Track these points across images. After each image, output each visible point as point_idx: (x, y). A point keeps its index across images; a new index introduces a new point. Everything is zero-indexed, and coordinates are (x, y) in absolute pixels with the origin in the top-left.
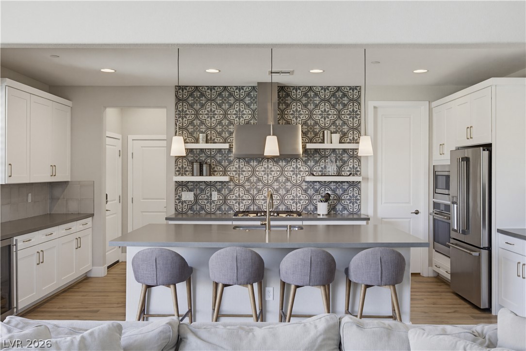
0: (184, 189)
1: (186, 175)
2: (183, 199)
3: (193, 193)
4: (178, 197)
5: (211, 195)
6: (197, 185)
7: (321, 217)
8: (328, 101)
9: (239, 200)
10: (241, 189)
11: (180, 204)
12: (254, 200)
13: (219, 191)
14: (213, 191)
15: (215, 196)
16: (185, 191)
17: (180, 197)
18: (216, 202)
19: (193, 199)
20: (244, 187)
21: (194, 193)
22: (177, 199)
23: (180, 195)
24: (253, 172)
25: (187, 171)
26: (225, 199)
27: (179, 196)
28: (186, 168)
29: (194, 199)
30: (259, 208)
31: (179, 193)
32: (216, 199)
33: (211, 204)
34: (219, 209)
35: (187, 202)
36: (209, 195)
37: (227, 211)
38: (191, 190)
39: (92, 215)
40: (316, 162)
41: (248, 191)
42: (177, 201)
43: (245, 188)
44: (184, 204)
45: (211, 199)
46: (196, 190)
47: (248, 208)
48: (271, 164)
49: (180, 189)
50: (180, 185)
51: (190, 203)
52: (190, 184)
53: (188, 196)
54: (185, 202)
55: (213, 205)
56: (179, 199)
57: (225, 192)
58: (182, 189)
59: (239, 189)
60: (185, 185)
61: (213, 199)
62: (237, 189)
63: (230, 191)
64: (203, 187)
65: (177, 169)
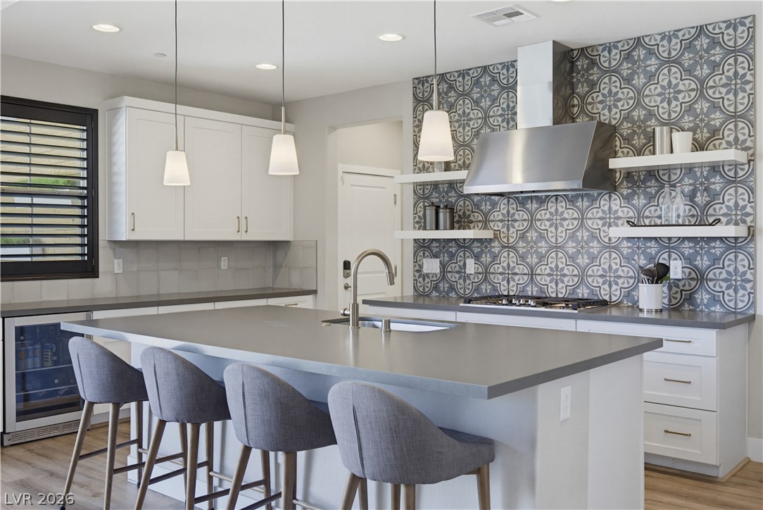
0: (427, 253)
1: (427, 229)
2: (425, 271)
3: (438, 260)
4: (417, 268)
5: (465, 264)
6: (444, 247)
7: (645, 315)
8: (677, 62)
9: (509, 275)
10: (512, 254)
11: (421, 280)
12: (532, 274)
13: (477, 257)
14: (468, 257)
15: (471, 266)
16: (427, 256)
17: (421, 267)
18: (472, 277)
19: (438, 271)
20: (516, 250)
21: (440, 261)
22: (417, 271)
23: (420, 263)
24: (532, 222)
26: (486, 273)
27: (419, 265)
29: (441, 272)
30: (541, 290)
31: (420, 260)
32: (473, 272)
33: (465, 281)
34: (478, 290)
35: (430, 276)
36: (461, 264)
38: (436, 256)
39: (314, 292)
40: (651, 198)
41: (523, 257)
42: (417, 274)
43: (518, 252)
44: (427, 280)
45: (465, 272)
46: (444, 256)
47: (523, 290)
48: (561, 206)
49: (421, 253)
50: (423, 247)
51: (435, 279)
52: (435, 244)
53: (432, 266)
54: (428, 275)
55: (468, 282)
56: (419, 270)
57: (486, 259)
58: (424, 254)
59: (509, 254)
60: (428, 247)
61: (468, 272)
62: (506, 254)
63: (495, 257)
64: (453, 250)
65: (417, 219)
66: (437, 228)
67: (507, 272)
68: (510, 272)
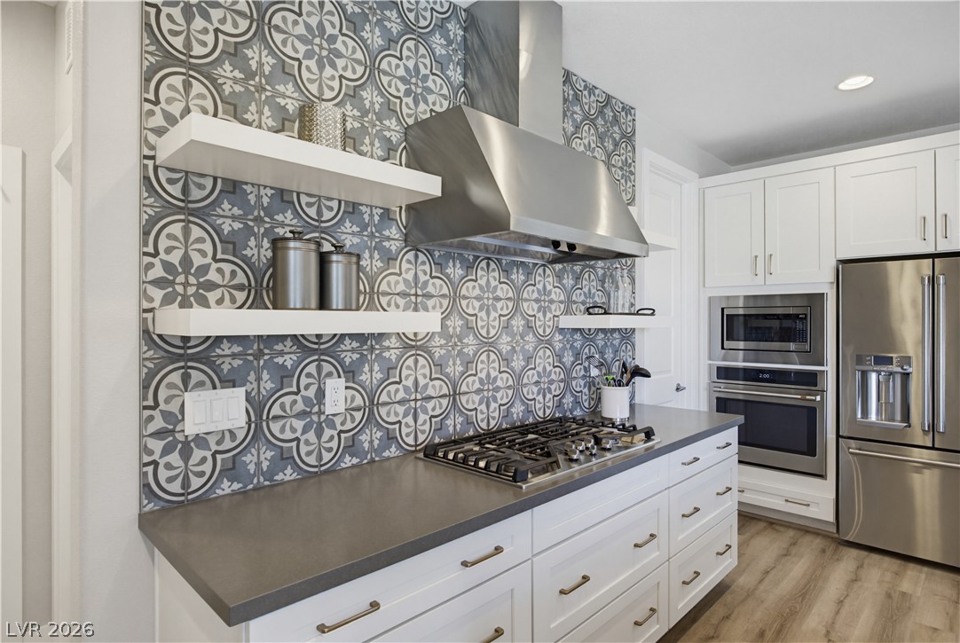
0: (196, 376)
1: (204, 303)
2: (192, 426)
3: (240, 392)
4: (158, 423)
5: (321, 394)
6: (260, 354)
9: (415, 401)
10: (422, 361)
11: (175, 458)
12: (454, 395)
13: (351, 373)
14: (329, 375)
15: (337, 395)
16: (200, 384)
17: (175, 419)
18: (338, 420)
19: (241, 421)
20: (429, 352)
21: (248, 394)
22: (158, 434)
23: (174, 407)
24: (454, 300)
25: (212, 286)
26: (372, 403)
27: (167, 416)
28: (204, 269)
29: (249, 423)
31: (167, 401)
32: (341, 408)
33: (319, 433)
34: (352, 447)
35: (212, 441)
36: (311, 393)
37: (379, 451)
38: (230, 382)
41: (440, 366)
42: (157, 445)
43: (431, 355)
44: (198, 454)
45: (320, 413)
46: (259, 379)
47: (441, 427)
49: (175, 378)
50: (180, 357)
51: (228, 444)
52: (226, 349)
53: (216, 410)
54: (201, 441)
55: (328, 433)
56: (167, 431)
57: (371, 374)
58: (186, 379)
59: (416, 362)
60: (202, 358)
61: (329, 410)
62: (410, 362)
63: (389, 370)
64: (288, 361)
65: (158, 272)
66: (323, 303)
67: (413, 397)
68: (419, 397)
